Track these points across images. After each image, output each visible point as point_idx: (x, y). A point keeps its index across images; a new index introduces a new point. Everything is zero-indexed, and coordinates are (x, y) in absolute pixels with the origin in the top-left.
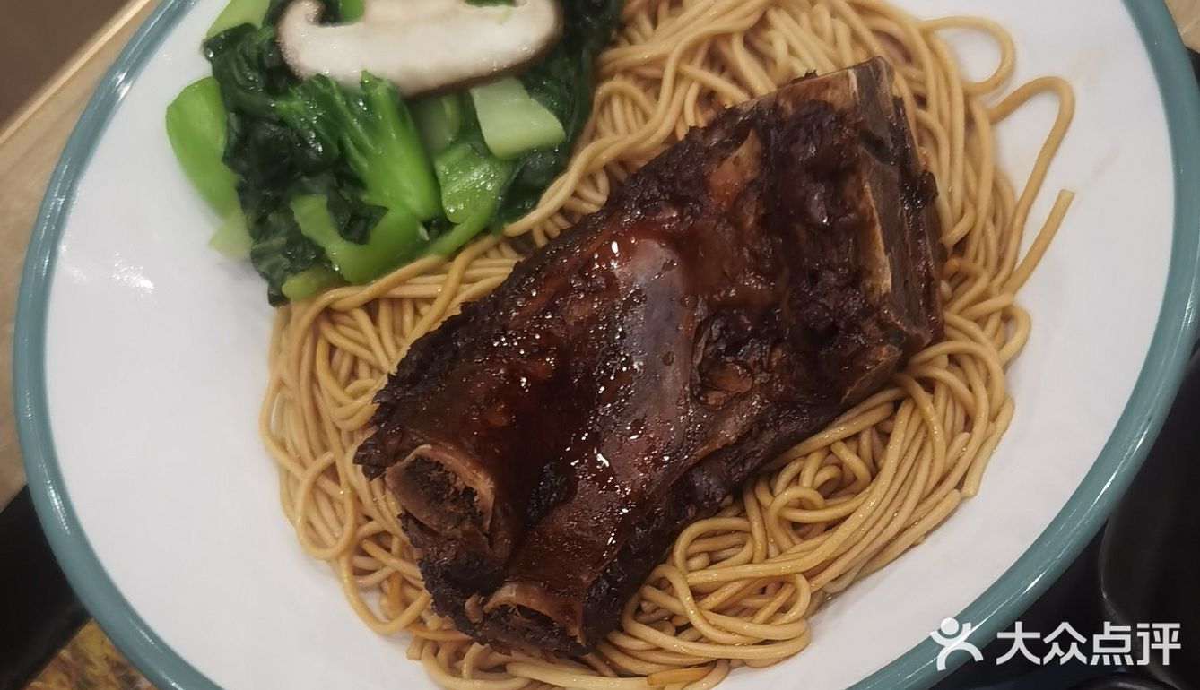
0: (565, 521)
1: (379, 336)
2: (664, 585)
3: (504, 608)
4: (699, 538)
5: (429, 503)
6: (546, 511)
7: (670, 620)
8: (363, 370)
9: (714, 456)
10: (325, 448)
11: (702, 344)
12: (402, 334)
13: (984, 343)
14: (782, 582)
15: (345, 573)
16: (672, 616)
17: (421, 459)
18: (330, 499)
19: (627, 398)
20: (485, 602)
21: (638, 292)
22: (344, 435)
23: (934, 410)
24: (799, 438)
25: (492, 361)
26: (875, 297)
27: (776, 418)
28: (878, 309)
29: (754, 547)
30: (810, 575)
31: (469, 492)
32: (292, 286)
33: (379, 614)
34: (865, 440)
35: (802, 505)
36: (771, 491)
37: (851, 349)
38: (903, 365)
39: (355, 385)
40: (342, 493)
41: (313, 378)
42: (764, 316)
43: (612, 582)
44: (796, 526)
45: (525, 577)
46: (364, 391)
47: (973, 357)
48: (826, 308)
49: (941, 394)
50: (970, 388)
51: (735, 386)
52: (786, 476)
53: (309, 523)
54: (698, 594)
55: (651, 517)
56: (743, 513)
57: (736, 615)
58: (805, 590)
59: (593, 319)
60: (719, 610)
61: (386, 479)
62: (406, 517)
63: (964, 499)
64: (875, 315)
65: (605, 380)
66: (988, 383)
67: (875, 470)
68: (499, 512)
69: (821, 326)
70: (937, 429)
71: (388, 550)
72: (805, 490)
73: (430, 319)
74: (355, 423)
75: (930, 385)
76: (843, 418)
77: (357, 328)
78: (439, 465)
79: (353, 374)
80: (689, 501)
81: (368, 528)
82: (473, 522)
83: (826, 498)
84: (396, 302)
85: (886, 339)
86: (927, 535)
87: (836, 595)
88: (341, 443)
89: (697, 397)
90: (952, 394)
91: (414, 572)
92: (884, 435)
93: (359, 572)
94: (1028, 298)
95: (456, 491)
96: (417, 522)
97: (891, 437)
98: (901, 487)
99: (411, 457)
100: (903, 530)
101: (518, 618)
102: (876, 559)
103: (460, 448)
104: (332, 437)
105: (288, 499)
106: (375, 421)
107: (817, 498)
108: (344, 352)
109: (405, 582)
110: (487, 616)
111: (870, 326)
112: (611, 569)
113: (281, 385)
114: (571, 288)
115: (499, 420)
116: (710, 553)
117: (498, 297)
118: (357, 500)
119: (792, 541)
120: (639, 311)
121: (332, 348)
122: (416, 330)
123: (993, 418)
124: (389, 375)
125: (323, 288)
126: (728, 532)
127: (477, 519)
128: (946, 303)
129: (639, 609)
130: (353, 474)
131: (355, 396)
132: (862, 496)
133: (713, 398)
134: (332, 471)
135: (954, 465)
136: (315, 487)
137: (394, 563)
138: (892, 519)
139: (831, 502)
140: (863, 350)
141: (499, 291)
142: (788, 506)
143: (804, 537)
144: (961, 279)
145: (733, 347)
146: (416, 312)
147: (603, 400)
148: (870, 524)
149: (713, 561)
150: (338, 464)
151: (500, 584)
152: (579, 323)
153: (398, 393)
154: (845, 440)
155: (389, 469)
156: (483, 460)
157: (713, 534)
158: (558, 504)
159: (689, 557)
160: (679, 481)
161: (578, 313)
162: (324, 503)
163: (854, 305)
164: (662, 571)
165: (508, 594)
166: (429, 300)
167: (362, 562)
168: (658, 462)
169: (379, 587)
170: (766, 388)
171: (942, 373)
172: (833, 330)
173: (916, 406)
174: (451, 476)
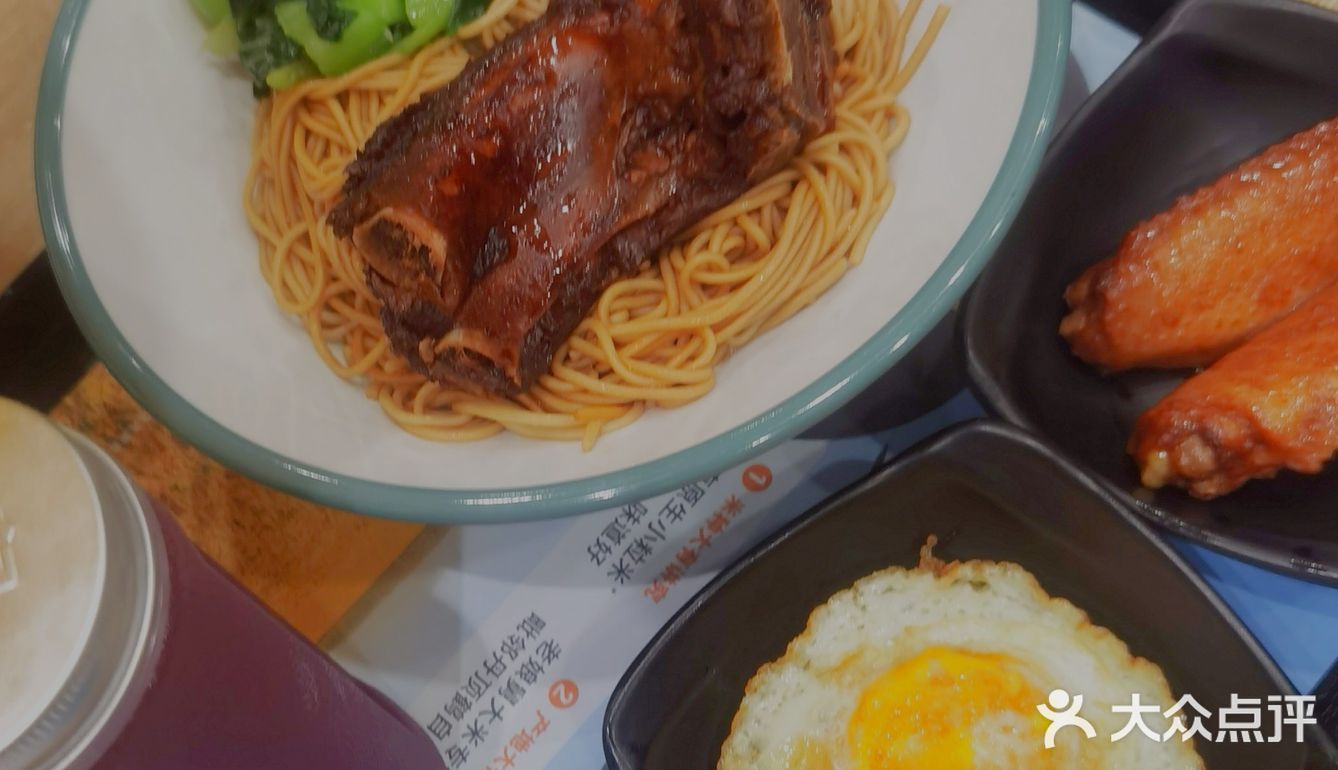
0: (505, 277)
1: (350, 123)
2: (590, 336)
3: (452, 351)
4: (620, 296)
5: (390, 258)
6: (490, 269)
7: (594, 367)
8: (334, 151)
9: (636, 225)
10: (299, 218)
11: (626, 130)
12: (369, 120)
13: (870, 134)
14: (691, 335)
15: (315, 327)
16: (595, 365)
17: (384, 221)
18: (304, 264)
19: (561, 174)
20: (437, 344)
21: (572, 85)
22: (317, 207)
23: (827, 189)
24: (707, 212)
25: (446, 140)
26: (778, 89)
27: (690, 195)
28: (781, 96)
29: (668, 305)
30: (717, 328)
31: (425, 250)
32: (276, 78)
33: (343, 362)
34: (767, 214)
35: (710, 268)
36: (684, 257)
37: (757, 131)
38: (800, 150)
39: (327, 163)
40: (314, 258)
41: (292, 159)
42: (683, 105)
43: (545, 331)
44: (705, 287)
45: (472, 323)
46: (334, 168)
47: (861, 146)
48: (736, 96)
49: (832, 175)
50: (858, 171)
51: (653, 167)
52: (697, 244)
53: (285, 284)
54: (618, 345)
55: (580, 277)
56: (659, 275)
57: (653, 362)
58: (712, 341)
59: (534, 107)
60: (639, 357)
61: (354, 237)
62: (370, 271)
63: (851, 267)
64: (778, 102)
65: (543, 160)
66: (873, 165)
67: (774, 240)
68: (450, 267)
69: (732, 113)
70: (828, 204)
71: (352, 306)
72: (715, 254)
73: (393, 108)
74: (327, 195)
75: (823, 168)
76: (748, 194)
77: (331, 116)
78: (399, 226)
79: (326, 154)
80: (612, 264)
81: (334, 288)
82: (428, 274)
83: (732, 262)
84: (364, 94)
85: (787, 123)
86: (819, 296)
87: (739, 348)
88: (313, 213)
89: (623, 175)
90: (841, 176)
91: (375, 324)
92: (783, 210)
93: (326, 326)
94: (908, 99)
95: (414, 249)
96: (379, 275)
97: (790, 212)
98: (796, 255)
99: (375, 219)
100: (797, 292)
101: (465, 359)
102: (774, 317)
103: (419, 211)
104: (306, 208)
105: (266, 264)
106: (345, 190)
107: (724, 263)
108: (318, 136)
109: (366, 334)
110: (437, 357)
111: (773, 112)
112: (545, 320)
113: (262, 165)
114: (516, 80)
115: (451, 189)
116: (630, 310)
117: (452, 89)
118: (328, 264)
119: (702, 301)
120: (574, 102)
121: (308, 133)
122: (382, 115)
123: (877, 197)
124: (358, 152)
125: (300, 80)
126: (646, 292)
127: (431, 272)
128: (838, 101)
129: (567, 358)
130: (324, 236)
131: (327, 172)
132: (762, 263)
133: (635, 176)
134: (305, 239)
135: (843, 237)
136: (290, 254)
137: (358, 317)
138: (788, 283)
139: (735, 266)
140: (766, 133)
141: (454, 84)
142: (698, 268)
143: (712, 297)
144: (849, 81)
145: (654, 133)
146: (381, 102)
147: (540, 176)
148: (768, 286)
149: (632, 316)
150: (311, 234)
151: (448, 328)
152: (522, 111)
153: (366, 167)
154: (750, 213)
155: (356, 230)
156: (439, 222)
157: (633, 294)
158: (500, 263)
159: (611, 313)
160: (606, 245)
161: (521, 102)
162: (298, 268)
163: (761, 92)
164: (587, 324)
165: (456, 338)
166: (392, 92)
167: (328, 317)
168: (586, 230)
169: (344, 342)
170: (683, 168)
171: (833, 157)
172: (741, 116)
173: (810, 186)
174: (410, 237)
